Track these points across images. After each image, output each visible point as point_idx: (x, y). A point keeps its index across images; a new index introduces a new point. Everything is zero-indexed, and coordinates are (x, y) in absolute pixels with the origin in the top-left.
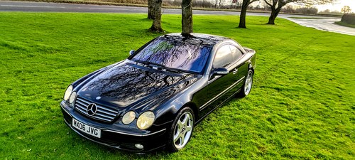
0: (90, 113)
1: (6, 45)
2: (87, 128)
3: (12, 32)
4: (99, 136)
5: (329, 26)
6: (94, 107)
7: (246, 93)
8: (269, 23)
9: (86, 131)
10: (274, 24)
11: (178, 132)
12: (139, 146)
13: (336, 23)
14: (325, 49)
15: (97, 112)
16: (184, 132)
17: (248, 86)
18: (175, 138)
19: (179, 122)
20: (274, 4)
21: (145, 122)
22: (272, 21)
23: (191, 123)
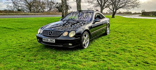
0: (50, 34)
1: (5, 28)
2: (49, 40)
3: (6, 24)
4: (54, 42)
5: (137, 17)
6: (51, 32)
7: (108, 34)
8: (112, 17)
9: (49, 41)
10: (114, 17)
11: (84, 41)
12: (70, 44)
13: (140, 16)
14: (136, 22)
15: (53, 34)
16: (87, 42)
17: (108, 31)
18: (83, 43)
19: (84, 37)
20: (114, 9)
21: (72, 35)
22: (113, 17)
23: (88, 39)
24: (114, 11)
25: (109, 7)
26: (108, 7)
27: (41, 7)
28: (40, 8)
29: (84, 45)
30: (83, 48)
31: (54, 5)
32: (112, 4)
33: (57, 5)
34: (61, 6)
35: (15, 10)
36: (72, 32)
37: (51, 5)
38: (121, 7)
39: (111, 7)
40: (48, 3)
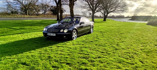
4: (55, 35)
7: (92, 33)
9: (52, 35)
11: (73, 35)
12: (64, 37)
15: (54, 31)
16: (75, 36)
19: (73, 33)
20: (105, 13)
21: (66, 31)
22: (105, 20)
23: (76, 34)
24: (106, 14)
25: (101, 11)
26: (99, 11)
27: (36, 10)
28: (34, 11)
29: (73, 38)
30: (73, 40)
31: (49, 8)
32: (103, 9)
33: (52, 8)
34: (56, 9)
35: (9, 12)
36: (66, 29)
37: (46, 8)
38: (111, 12)
39: (102, 11)
40: (43, 6)
